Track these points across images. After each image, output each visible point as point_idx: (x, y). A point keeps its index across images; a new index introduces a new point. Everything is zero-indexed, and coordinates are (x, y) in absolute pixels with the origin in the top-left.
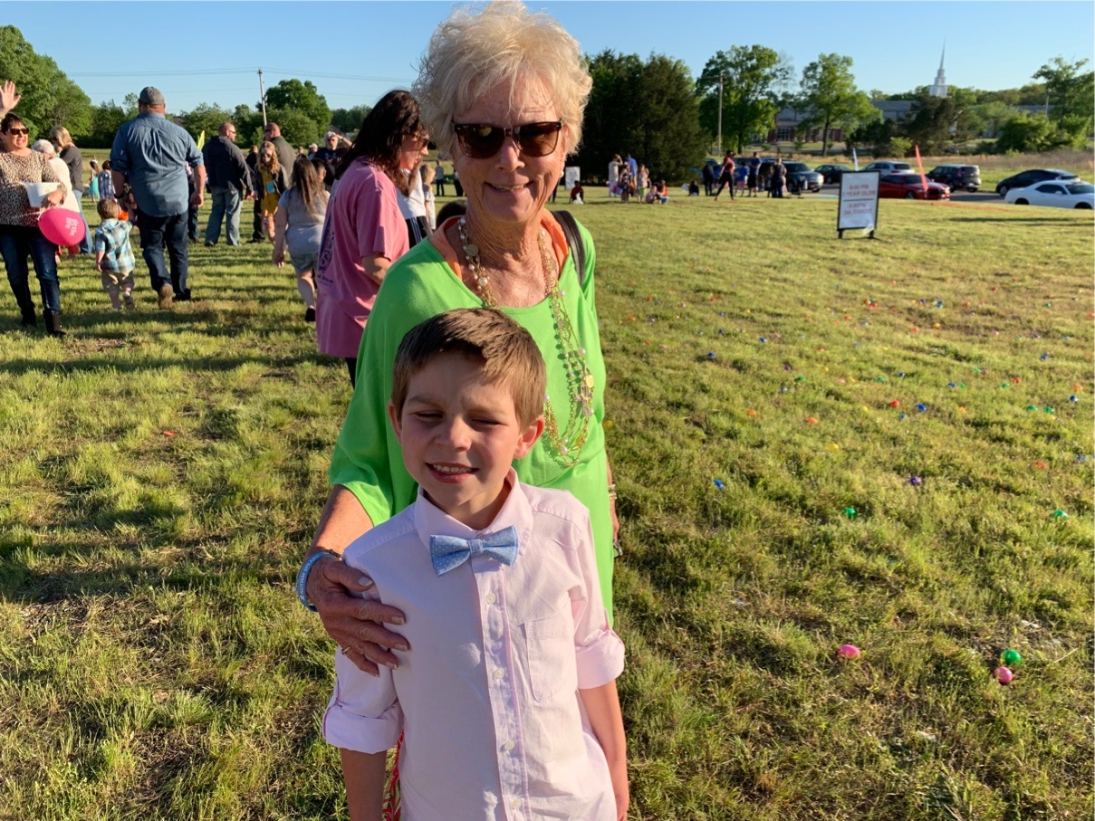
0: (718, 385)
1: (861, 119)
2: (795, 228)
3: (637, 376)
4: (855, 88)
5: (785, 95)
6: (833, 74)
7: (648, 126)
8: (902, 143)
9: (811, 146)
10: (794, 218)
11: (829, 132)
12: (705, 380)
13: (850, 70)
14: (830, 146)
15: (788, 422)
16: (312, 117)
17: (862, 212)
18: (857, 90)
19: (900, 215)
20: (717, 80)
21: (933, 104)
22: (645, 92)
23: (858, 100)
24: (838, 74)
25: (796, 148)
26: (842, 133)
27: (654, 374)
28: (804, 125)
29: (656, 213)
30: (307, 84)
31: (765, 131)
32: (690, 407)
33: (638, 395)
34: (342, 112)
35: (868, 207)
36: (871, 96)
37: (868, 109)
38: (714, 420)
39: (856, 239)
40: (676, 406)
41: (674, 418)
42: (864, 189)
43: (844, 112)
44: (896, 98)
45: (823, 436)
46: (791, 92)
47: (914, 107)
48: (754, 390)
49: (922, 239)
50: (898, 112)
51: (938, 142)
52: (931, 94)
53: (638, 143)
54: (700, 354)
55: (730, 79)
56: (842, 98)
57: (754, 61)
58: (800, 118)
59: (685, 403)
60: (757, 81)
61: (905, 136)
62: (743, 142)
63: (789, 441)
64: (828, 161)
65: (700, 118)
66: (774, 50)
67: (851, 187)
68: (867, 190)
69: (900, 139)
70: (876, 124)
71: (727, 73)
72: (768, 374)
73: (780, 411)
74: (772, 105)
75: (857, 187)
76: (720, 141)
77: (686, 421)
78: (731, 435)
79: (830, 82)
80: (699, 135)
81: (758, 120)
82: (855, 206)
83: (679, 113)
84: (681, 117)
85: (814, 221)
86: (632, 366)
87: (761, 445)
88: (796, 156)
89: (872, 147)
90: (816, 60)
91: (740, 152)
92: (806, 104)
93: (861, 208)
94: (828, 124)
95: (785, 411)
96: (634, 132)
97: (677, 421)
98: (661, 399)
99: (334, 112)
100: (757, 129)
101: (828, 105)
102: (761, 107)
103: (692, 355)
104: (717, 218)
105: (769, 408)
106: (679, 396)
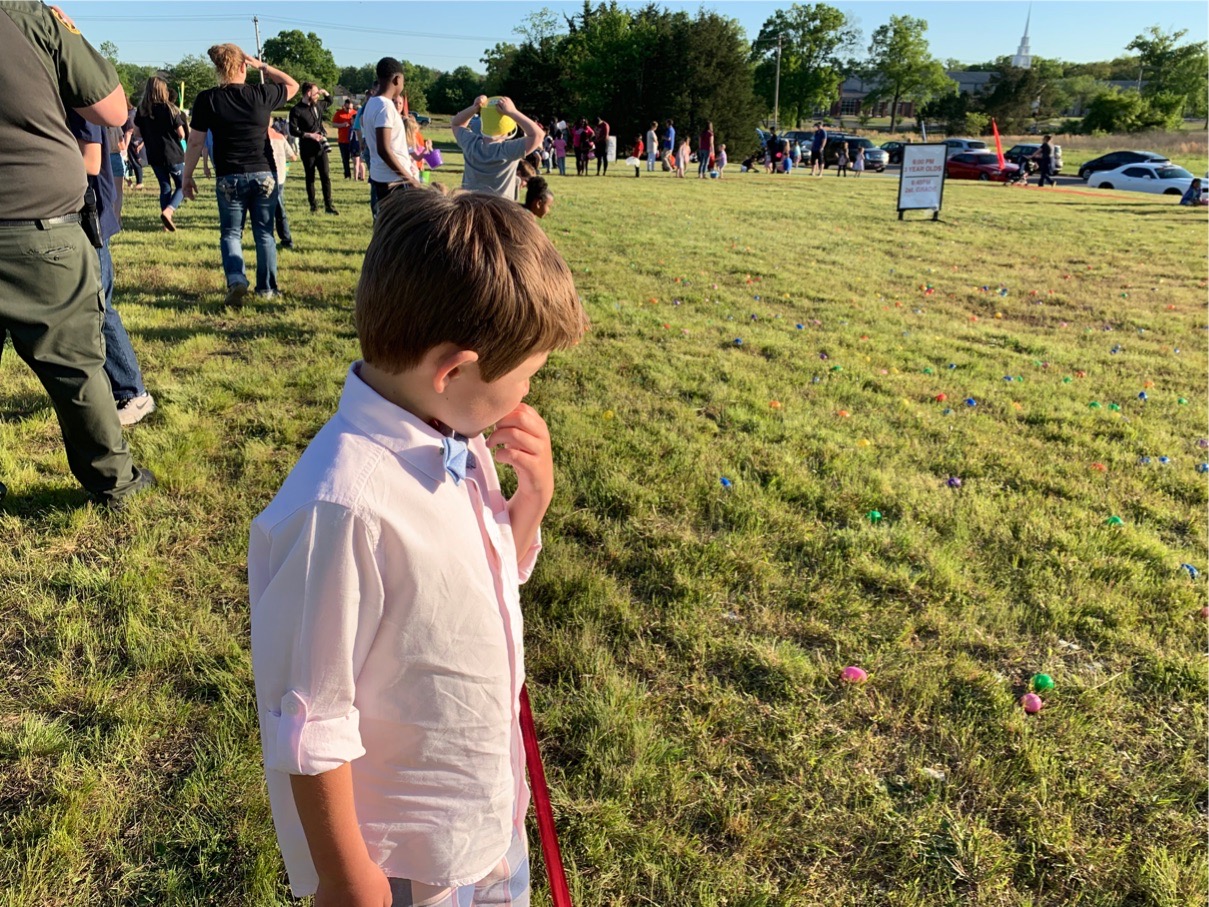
0: (740, 374)
1: (935, 91)
2: (851, 208)
4: (929, 56)
5: (851, 62)
6: (905, 38)
7: (694, 92)
8: (978, 119)
9: (878, 121)
10: (851, 197)
11: (898, 105)
12: (726, 367)
13: (924, 36)
14: (899, 122)
15: (815, 415)
16: (317, 75)
17: (926, 190)
18: (931, 60)
19: (970, 196)
20: (775, 43)
21: (1014, 75)
22: (692, 53)
23: (932, 69)
24: (911, 39)
25: (862, 123)
26: (913, 108)
27: (669, 361)
28: (871, 98)
29: (698, 189)
30: (311, 36)
31: (827, 102)
32: (705, 397)
33: (647, 383)
34: (352, 70)
35: (932, 185)
36: (946, 66)
37: (943, 81)
38: (731, 412)
39: (918, 221)
40: (688, 396)
41: (685, 409)
42: (928, 164)
43: (916, 83)
44: (974, 68)
45: (855, 430)
46: (857, 60)
47: (993, 79)
48: (781, 379)
49: (992, 223)
50: (976, 84)
51: (1018, 120)
52: (1013, 65)
53: (683, 111)
54: (726, 339)
55: (790, 42)
56: (914, 67)
57: (818, 22)
58: (867, 88)
59: (700, 393)
60: (820, 47)
61: (982, 112)
62: (802, 115)
63: (814, 437)
64: (896, 137)
65: (756, 86)
66: (841, 10)
67: (914, 162)
68: (932, 165)
69: (976, 115)
70: (951, 97)
71: (787, 35)
72: (800, 363)
73: (807, 404)
74: (836, 73)
75: (921, 162)
76: (777, 113)
77: (699, 413)
78: (748, 428)
79: (901, 49)
80: (752, 104)
81: (821, 91)
82: (918, 183)
83: (730, 78)
84: (731, 83)
85: (873, 200)
86: (645, 352)
87: (780, 439)
88: (860, 132)
89: (945, 124)
90: (887, 23)
91: (798, 126)
92: (874, 73)
93: (925, 185)
94: (897, 97)
95: (813, 403)
96: (679, 98)
97: (690, 412)
98: (673, 387)
99: (343, 71)
100: (818, 100)
101: (898, 74)
102: (823, 75)
103: (717, 341)
104: (765, 194)
105: (796, 400)
106: (695, 385)
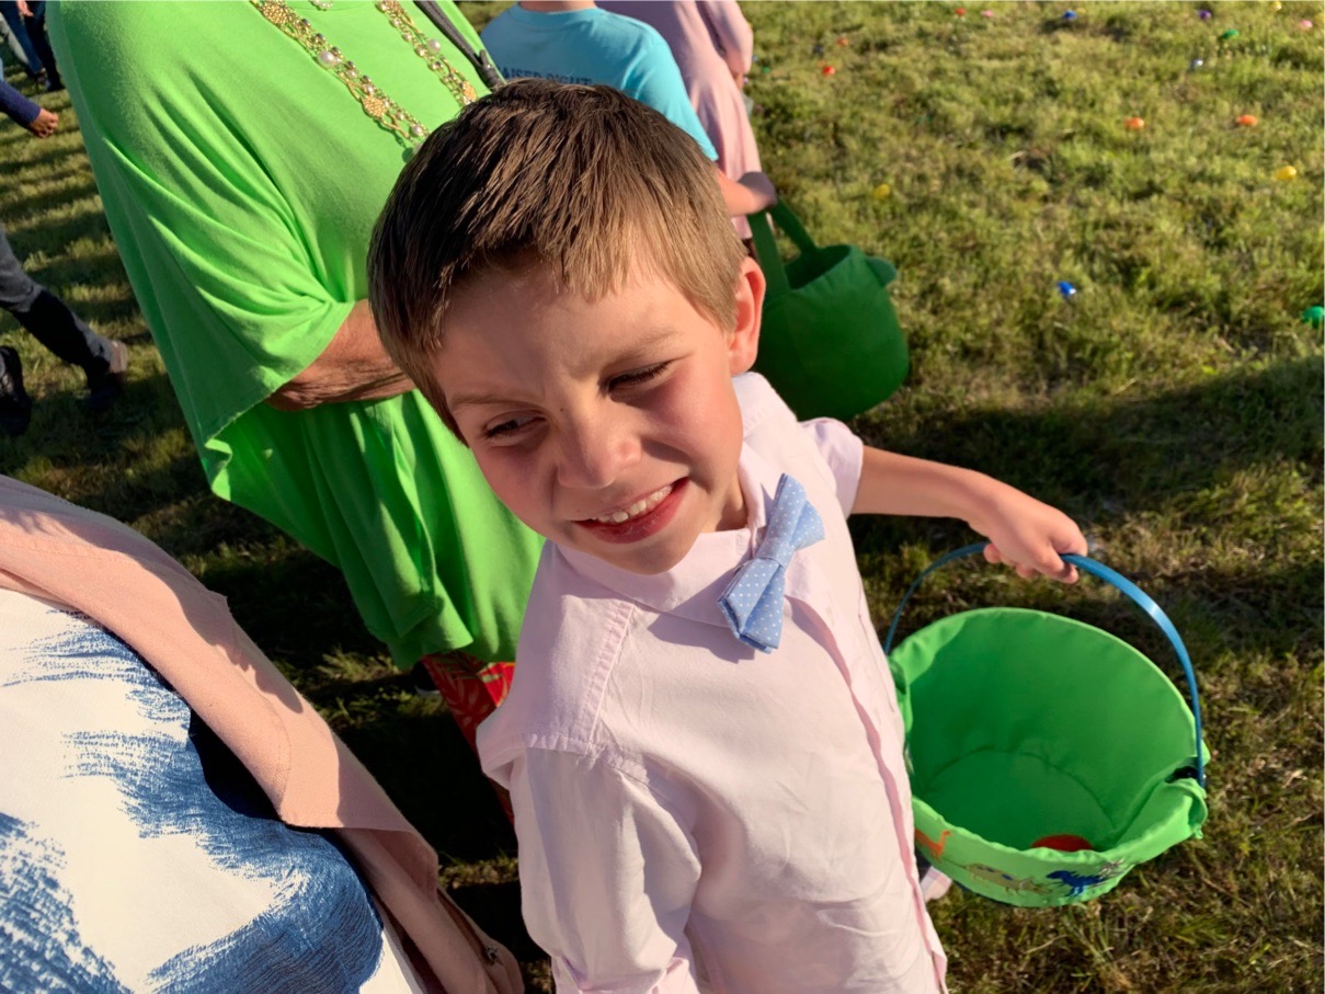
0: (1079, 77)
3: (937, 85)
12: (1055, 68)
15: (1200, 133)
27: (967, 74)
32: (1024, 132)
33: (939, 125)
38: (1066, 151)
40: (999, 133)
41: (995, 161)
45: (1268, 150)
48: (1141, 73)
54: (1051, 16)
59: (1015, 126)
63: (1202, 175)
72: (1168, 36)
73: (1187, 112)
77: (1017, 162)
78: (1095, 178)
86: (930, 67)
87: (1146, 192)
95: (1196, 109)
97: (1003, 164)
98: (977, 122)
103: (1036, 21)
105: (1168, 109)
106: (1006, 111)
